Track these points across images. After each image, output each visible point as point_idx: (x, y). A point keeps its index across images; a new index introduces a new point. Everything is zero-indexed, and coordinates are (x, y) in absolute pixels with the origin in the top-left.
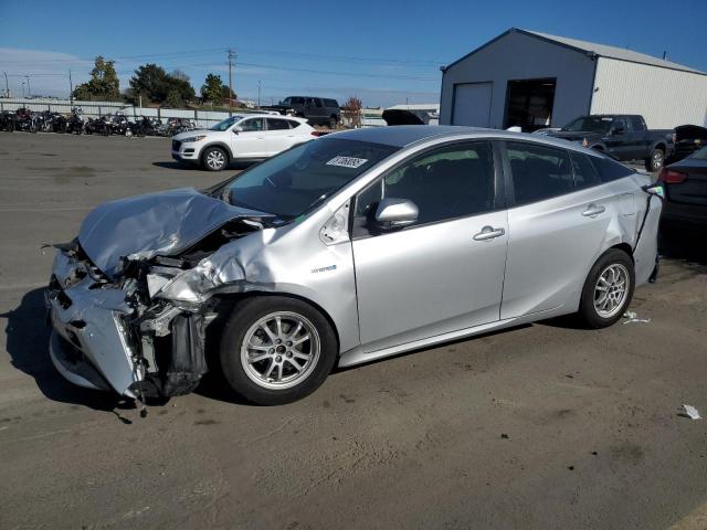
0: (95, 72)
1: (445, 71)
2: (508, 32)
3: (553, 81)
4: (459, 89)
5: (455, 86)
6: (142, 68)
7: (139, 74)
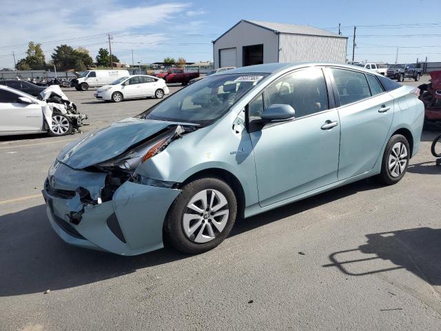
0: (29, 52)
1: (214, 42)
2: (240, 22)
3: (261, 46)
4: (222, 52)
5: (220, 50)
6: (58, 47)
7: (57, 51)
